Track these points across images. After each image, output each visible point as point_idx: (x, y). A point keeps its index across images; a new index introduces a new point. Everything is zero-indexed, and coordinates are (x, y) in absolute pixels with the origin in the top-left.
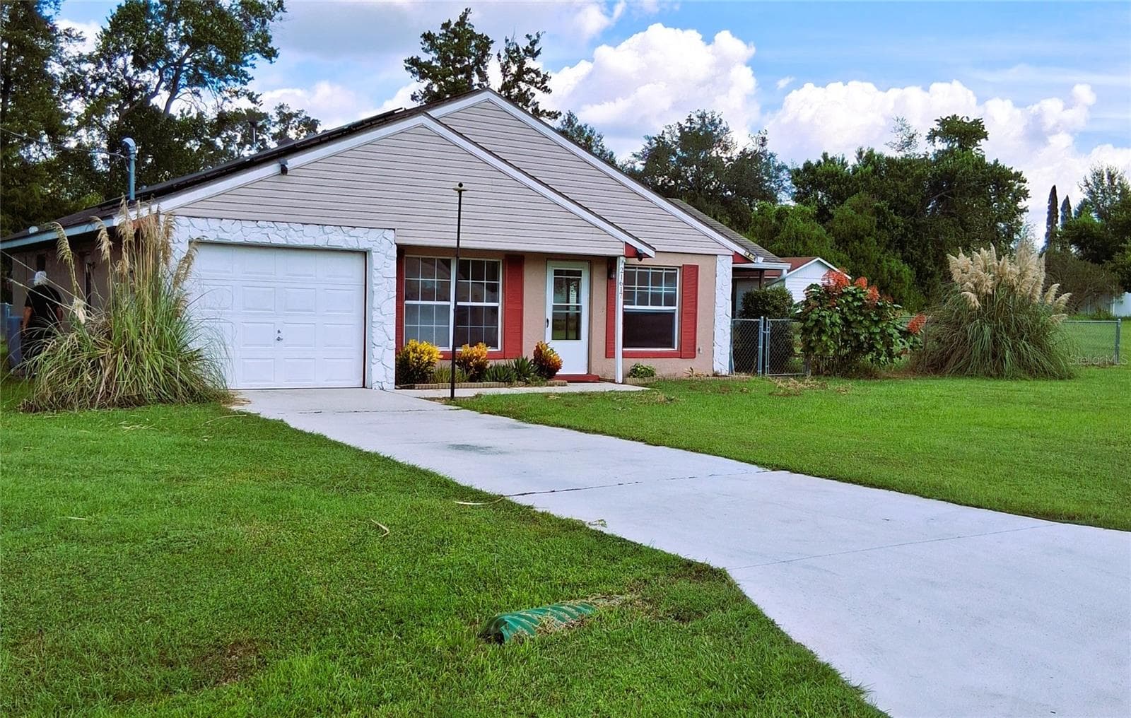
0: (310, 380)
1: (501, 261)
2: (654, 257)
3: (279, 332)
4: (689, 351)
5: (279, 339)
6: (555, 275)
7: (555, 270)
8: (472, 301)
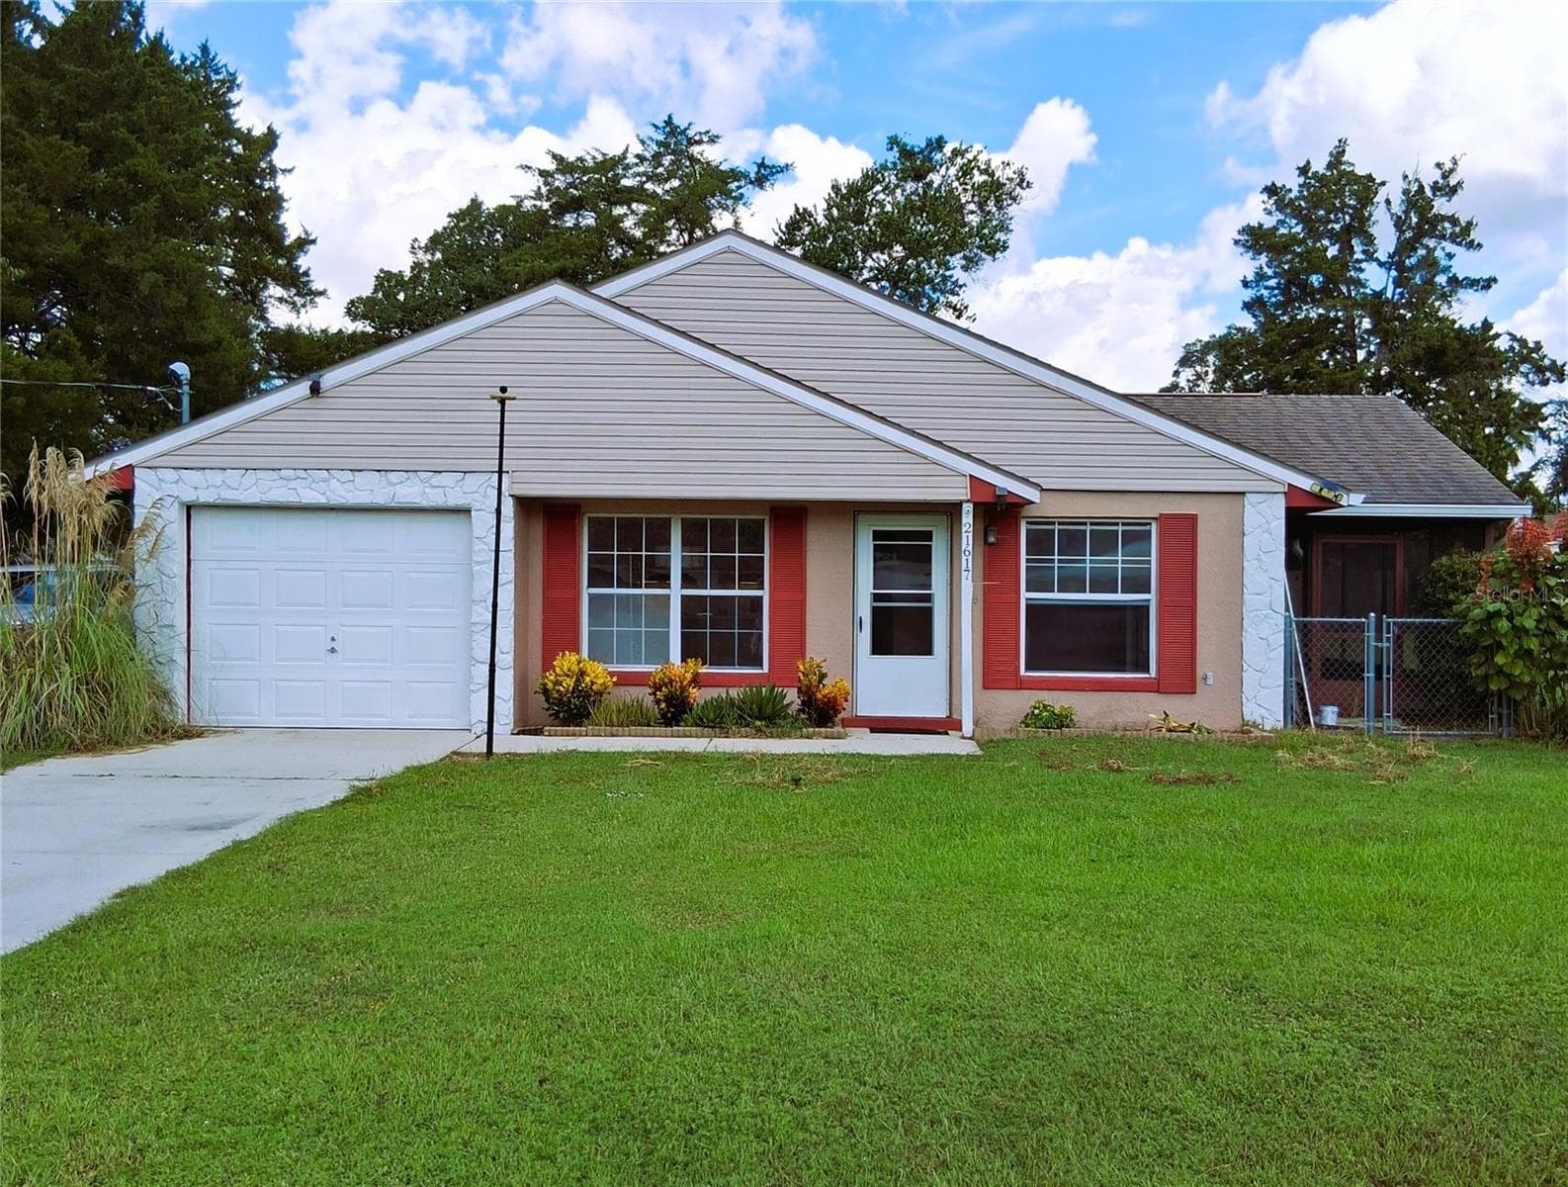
0: (381, 716)
1: (767, 518)
2: (1038, 501)
3: (333, 639)
4: (1182, 679)
5: (333, 650)
6: (874, 540)
7: (874, 531)
8: (711, 588)
